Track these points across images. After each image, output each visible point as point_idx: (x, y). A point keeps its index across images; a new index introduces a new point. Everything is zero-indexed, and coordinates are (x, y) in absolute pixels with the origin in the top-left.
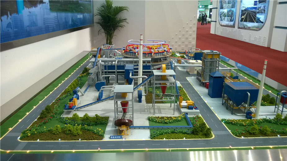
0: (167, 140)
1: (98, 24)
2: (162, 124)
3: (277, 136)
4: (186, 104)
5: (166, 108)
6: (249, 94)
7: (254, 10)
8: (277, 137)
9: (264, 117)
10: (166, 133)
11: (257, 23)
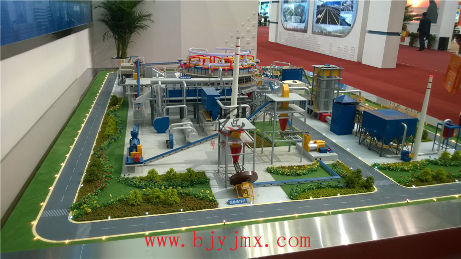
0: (315, 199)
1: (102, 23)
2: (292, 177)
3: (455, 181)
4: (315, 145)
5: (283, 153)
6: (405, 125)
7: (336, 6)
8: (455, 183)
9: (427, 157)
10: (309, 189)
11: (342, 26)
